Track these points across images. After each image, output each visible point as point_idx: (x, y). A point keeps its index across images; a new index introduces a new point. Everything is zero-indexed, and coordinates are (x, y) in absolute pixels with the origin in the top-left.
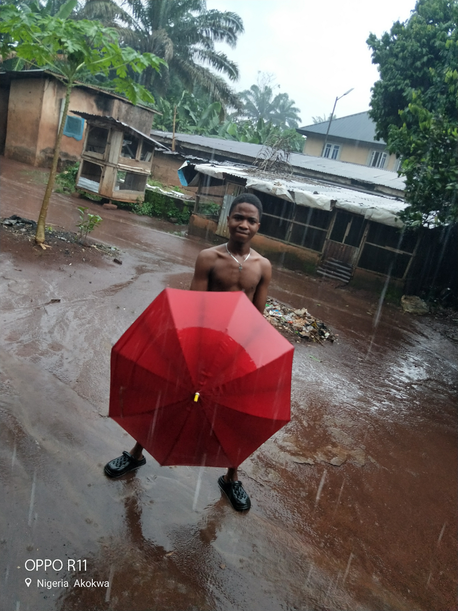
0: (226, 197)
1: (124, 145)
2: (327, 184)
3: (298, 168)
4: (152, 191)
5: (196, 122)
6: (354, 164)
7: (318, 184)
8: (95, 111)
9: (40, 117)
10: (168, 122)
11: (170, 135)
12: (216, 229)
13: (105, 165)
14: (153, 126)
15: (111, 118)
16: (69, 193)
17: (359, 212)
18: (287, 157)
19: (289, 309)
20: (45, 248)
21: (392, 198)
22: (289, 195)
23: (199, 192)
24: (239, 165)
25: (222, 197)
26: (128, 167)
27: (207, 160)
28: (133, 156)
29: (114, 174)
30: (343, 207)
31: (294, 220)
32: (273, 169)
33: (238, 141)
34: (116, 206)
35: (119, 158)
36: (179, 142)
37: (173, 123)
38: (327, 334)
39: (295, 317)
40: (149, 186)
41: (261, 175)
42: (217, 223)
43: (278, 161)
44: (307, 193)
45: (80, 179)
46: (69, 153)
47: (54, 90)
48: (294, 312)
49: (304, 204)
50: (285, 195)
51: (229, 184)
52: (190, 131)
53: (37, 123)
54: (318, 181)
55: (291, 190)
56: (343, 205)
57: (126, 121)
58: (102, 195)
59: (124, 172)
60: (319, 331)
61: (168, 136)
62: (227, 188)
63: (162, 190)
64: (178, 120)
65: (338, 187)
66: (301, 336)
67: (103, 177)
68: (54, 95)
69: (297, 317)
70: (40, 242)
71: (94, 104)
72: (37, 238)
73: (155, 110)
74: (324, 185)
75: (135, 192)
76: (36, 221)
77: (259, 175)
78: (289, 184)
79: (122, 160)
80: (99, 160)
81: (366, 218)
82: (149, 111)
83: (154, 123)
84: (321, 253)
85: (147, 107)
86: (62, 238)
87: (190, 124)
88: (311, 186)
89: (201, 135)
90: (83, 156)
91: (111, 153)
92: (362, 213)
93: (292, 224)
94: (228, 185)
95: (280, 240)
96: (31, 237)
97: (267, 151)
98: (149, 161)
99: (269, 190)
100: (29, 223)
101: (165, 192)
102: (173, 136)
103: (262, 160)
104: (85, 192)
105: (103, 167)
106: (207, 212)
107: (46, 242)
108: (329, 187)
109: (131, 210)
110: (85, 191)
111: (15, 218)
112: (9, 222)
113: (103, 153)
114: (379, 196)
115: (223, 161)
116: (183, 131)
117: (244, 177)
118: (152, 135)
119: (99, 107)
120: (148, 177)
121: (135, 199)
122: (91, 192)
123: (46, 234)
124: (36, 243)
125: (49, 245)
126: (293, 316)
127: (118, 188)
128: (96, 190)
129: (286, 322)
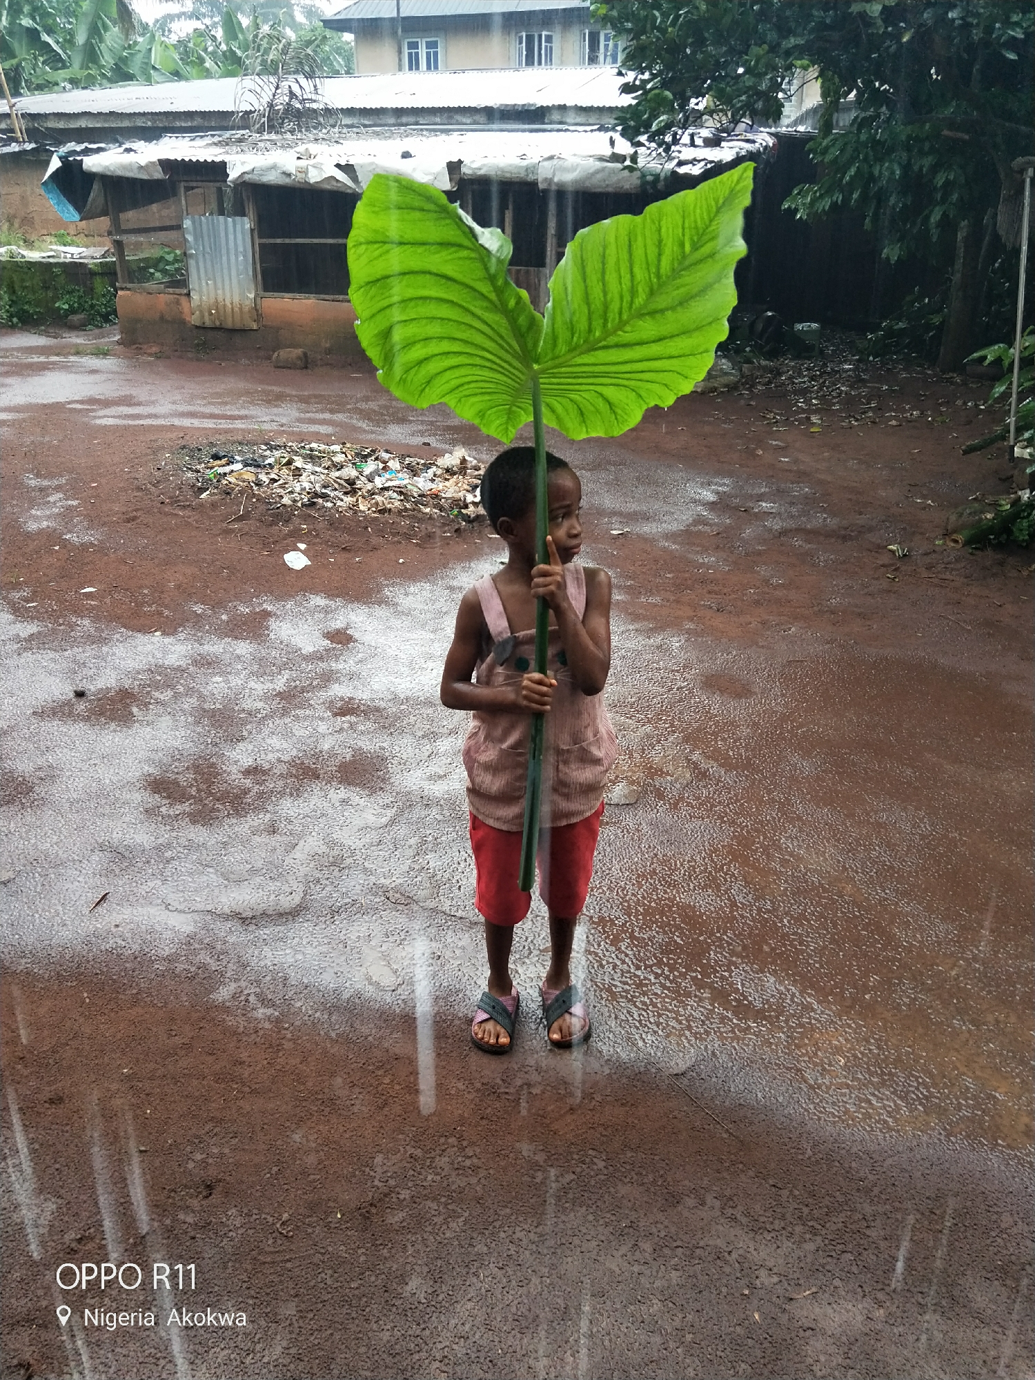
0: (187, 223)
2: (429, 130)
3: (350, 112)
5: (64, 57)
7: (407, 137)
12: (191, 312)
17: (523, 174)
19: (423, 461)
22: (340, 176)
23: (117, 228)
25: (180, 226)
30: (482, 172)
32: (287, 126)
33: (187, 80)
39: (440, 476)
41: (261, 144)
42: (187, 295)
48: (436, 466)
50: (333, 178)
51: (186, 188)
54: (406, 130)
55: (343, 163)
56: (480, 168)
62: (183, 200)
63: (25, 253)
65: (458, 133)
66: (467, 518)
69: (446, 475)
74: (423, 136)
77: (253, 147)
78: (336, 148)
81: (542, 185)
87: (50, 64)
88: (391, 142)
92: (530, 177)
99: (289, 175)
101: (34, 255)
102: (11, 106)
106: (157, 274)
117: (218, 159)
126: (435, 475)
129: (422, 495)
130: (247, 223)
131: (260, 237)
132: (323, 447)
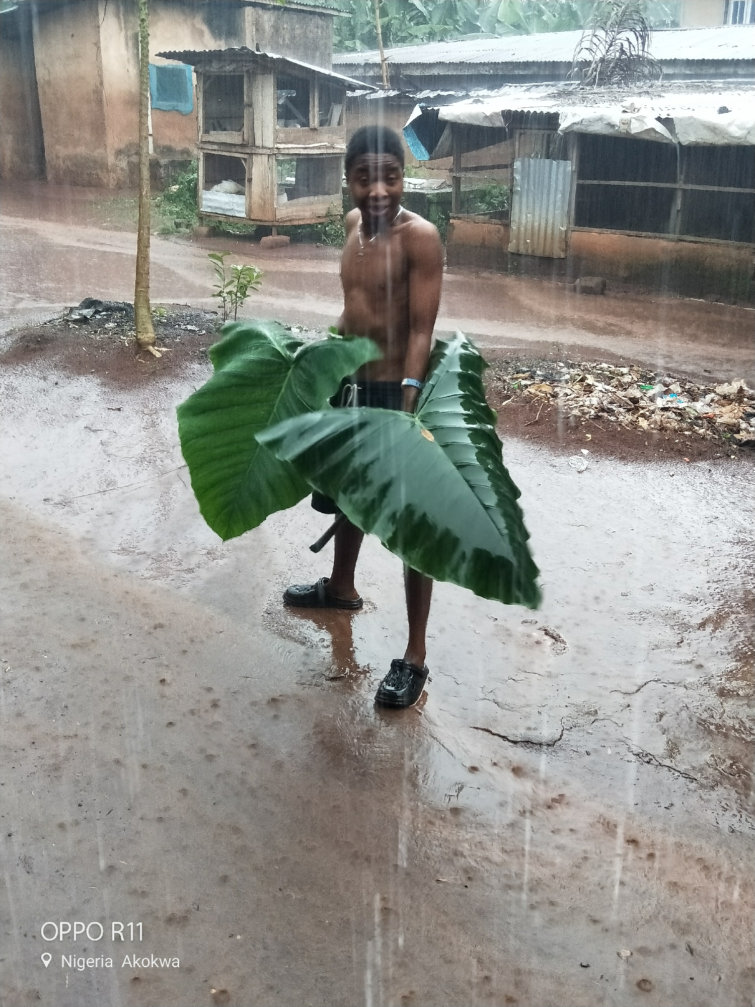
0: (517, 165)
1: (281, 102)
2: (746, 83)
3: (673, 63)
5: (426, 13)
7: (725, 90)
8: (208, 43)
9: (102, 83)
10: (367, 29)
11: (374, 56)
12: (508, 242)
13: (251, 155)
14: (335, 45)
15: (245, 48)
16: (188, 231)
18: (643, 44)
19: (702, 388)
20: (158, 355)
22: (660, 128)
23: (458, 166)
24: (537, 86)
25: (512, 165)
26: (298, 148)
27: (464, 93)
28: (304, 120)
29: (271, 170)
31: (681, 182)
32: (615, 79)
33: (528, 33)
34: (286, 238)
35: (275, 132)
36: (397, 67)
37: (376, 27)
39: (717, 402)
41: (591, 96)
42: (507, 226)
43: (624, 57)
44: (702, 114)
45: (204, 196)
46: (173, 145)
47: (119, 18)
48: (715, 392)
49: (701, 140)
50: (653, 129)
51: (521, 134)
52: (416, 37)
53: (97, 97)
54: (724, 83)
55: (663, 116)
57: (276, 48)
58: (253, 220)
59: (291, 160)
61: (371, 60)
62: (517, 143)
64: (386, 19)
66: (740, 443)
67: (250, 180)
68: (121, 29)
69: (723, 402)
70: (149, 344)
71: (205, 28)
72: (141, 336)
73: (333, 9)
74: (740, 89)
75: (321, 197)
76: (132, 303)
77: (584, 99)
78: (657, 102)
79: (282, 135)
80: (235, 145)
83: (336, 39)
85: (315, 6)
86: (189, 327)
87: (415, 21)
88: (710, 96)
89: (442, 40)
90: (202, 146)
91: (257, 124)
93: (679, 194)
94: (517, 136)
95: (657, 235)
96: (128, 336)
97: (595, 40)
98: (339, 124)
99: (613, 126)
102: (382, 55)
103: (587, 64)
104: (220, 222)
105: (245, 160)
106: (483, 206)
107: (159, 341)
109: (319, 240)
110: (221, 219)
111: (89, 303)
112: (80, 314)
113: (240, 128)
115: (500, 86)
116: (403, 40)
117: (552, 111)
118: (336, 67)
119: (216, 32)
121: (324, 212)
122: (232, 219)
123: (157, 325)
124: (140, 347)
125: (165, 346)
126: (712, 401)
127: (284, 198)
128: (240, 212)
129: (697, 418)
130: (570, 166)
131: (579, 178)
132: (613, 368)
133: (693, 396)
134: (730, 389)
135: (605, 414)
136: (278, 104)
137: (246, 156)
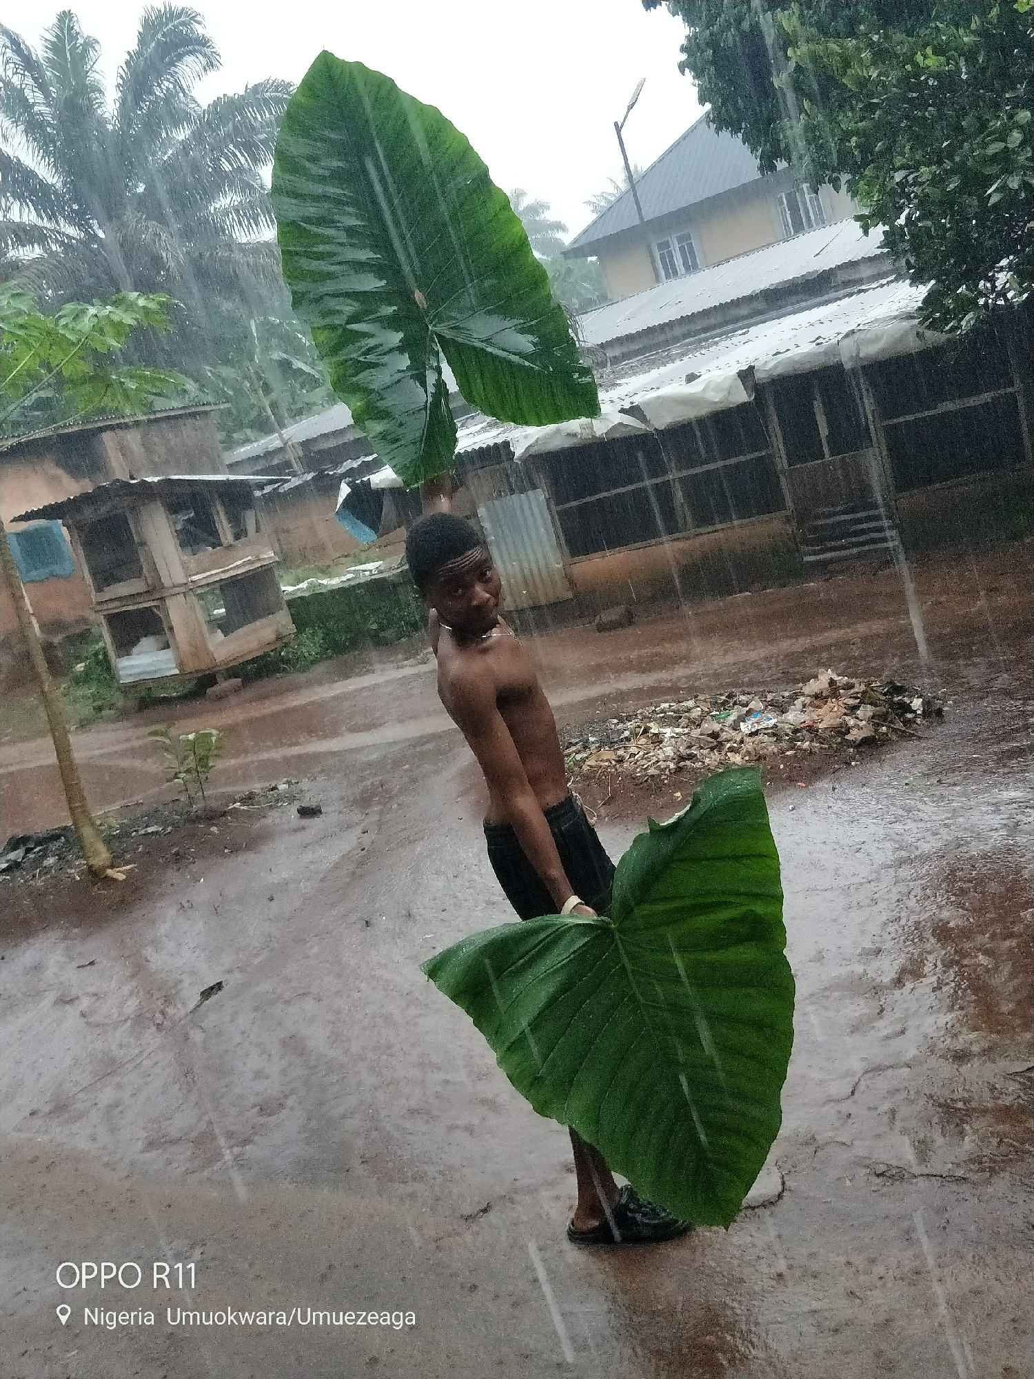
0: (482, 512)
1: (179, 527)
2: (706, 340)
3: (614, 342)
4: (302, 598)
6: (746, 253)
8: (71, 488)
10: (254, 414)
11: (272, 441)
13: (162, 599)
14: (222, 442)
15: (116, 481)
16: (112, 712)
17: (823, 360)
20: (121, 877)
21: (884, 281)
24: (473, 418)
25: (475, 513)
26: (216, 574)
28: (213, 540)
29: (192, 608)
30: (779, 371)
34: (237, 681)
35: (184, 565)
37: (264, 410)
38: (917, 703)
40: (290, 589)
44: (668, 390)
45: (120, 666)
46: (63, 617)
49: (678, 419)
50: (620, 424)
52: (315, 404)
55: (627, 406)
56: (775, 367)
57: (153, 470)
58: (190, 673)
59: (214, 589)
60: (892, 704)
61: (271, 448)
63: (325, 582)
65: (740, 332)
67: (171, 629)
69: (817, 702)
70: (104, 868)
71: (60, 472)
72: (93, 862)
73: (210, 403)
74: (702, 347)
75: (264, 621)
76: (70, 823)
78: (614, 393)
79: (192, 565)
80: (139, 595)
81: (848, 366)
82: (193, 415)
83: (221, 436)
84: (788, 513)
85: (184, 408)
86: (150, 830)
88: (670, 366)
90: (98, 608)
91: (159, 561)
92: (833, 361)
96: (75, 867)
98: (258, 530)
99: (575, 435)
100: (56, 837)
101: (334, 582)
104: (150, 689)
105: (158, 607)
107: (116, 860)
108: (716, 343)
109: (278, 670)
110: (149, 685)
111: (15, 844)
112: (7, 861)
113: (139, 573)
114: (850, 295)
116: (299, 412)
117: (499, 440)
118: (232, 467)
119: (75, 472)
120: (275, 570)
121: (272, 637)
122: (162, 681)
123: (108, 841)
124: (95, 875)
125: (128, 864)
126: (804, 706)
127: (219, 634)
128: (171, 668)
129: (796, 731)
130: (541, 495)
132: (675, 706)
133: (781, 708)
134: (819, 684)
135: (688, 763)
136: (176, 531)
137: (155, 603)
